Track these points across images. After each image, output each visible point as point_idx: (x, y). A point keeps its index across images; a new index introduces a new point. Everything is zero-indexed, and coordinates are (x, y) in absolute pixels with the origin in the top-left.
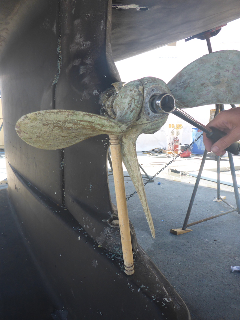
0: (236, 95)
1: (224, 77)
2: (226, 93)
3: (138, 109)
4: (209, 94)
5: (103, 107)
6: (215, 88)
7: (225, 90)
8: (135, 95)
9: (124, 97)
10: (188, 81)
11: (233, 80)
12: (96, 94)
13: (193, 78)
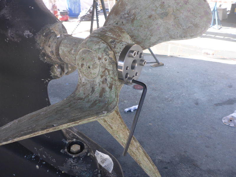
0: (185, 29)
1: (169, 6)
2: (176, 27)
3: (116, 82)
4: (160, 29)
5: (43, 51)
6: (163, 21)
7: (173, 23)
8: (107, 65)
9: (93, 68)
10: (133, 11)
11: (178, 10)
12: (28, 36)
13: (138, 8)
